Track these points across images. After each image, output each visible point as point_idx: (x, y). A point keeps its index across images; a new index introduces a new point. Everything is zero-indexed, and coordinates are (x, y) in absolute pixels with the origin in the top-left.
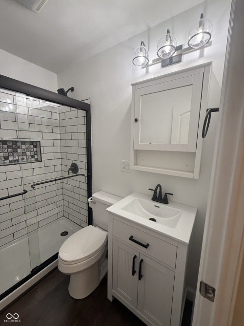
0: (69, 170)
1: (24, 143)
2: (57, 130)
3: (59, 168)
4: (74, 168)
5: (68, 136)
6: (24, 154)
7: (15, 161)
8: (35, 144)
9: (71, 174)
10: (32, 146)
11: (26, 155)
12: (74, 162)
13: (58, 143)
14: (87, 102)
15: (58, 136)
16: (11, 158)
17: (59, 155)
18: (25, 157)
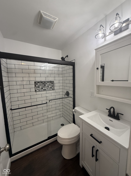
0: (65, 94)
1: (48, 82)
2: (61, 76)
3: (61, 93)
4: (67, 94)
5: (65, 78)
6: (48, 87)
7: (45, 90)
8: (52, 82)
9: (66, 96)
10: (51, 83)
11: (49, 87)
12: (68, 91)
13: (61, 82)
14: (73, 61)
15: (61, 78)
16: (44, 88)
17: (61, 87)
18: (48, 88)
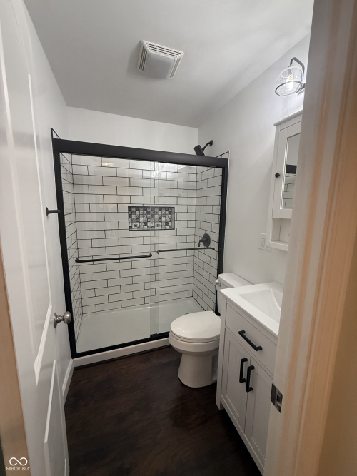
1: (160, 209)
2: (193, 194)
3: (191, 239)
4: (206, 240)
5: (203, 201)
6: (160, 220)
7: (152, 227)
8: (170, 210)
12: (207, 233)
13: (193, 209)
14: (225, 157)
15: (194, 201)
16: (149, 224)
17: (192, 224)
18: (160, 223)
